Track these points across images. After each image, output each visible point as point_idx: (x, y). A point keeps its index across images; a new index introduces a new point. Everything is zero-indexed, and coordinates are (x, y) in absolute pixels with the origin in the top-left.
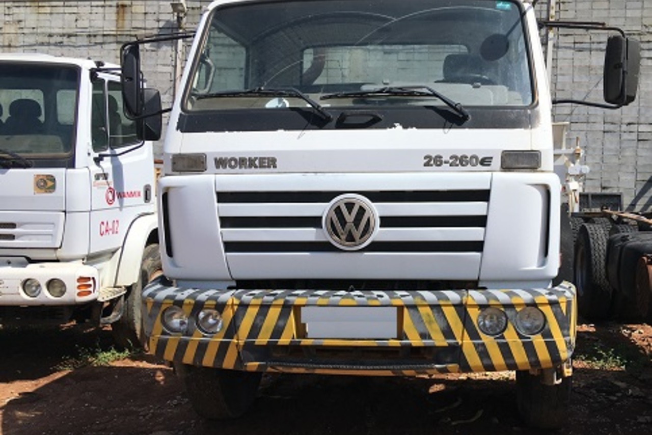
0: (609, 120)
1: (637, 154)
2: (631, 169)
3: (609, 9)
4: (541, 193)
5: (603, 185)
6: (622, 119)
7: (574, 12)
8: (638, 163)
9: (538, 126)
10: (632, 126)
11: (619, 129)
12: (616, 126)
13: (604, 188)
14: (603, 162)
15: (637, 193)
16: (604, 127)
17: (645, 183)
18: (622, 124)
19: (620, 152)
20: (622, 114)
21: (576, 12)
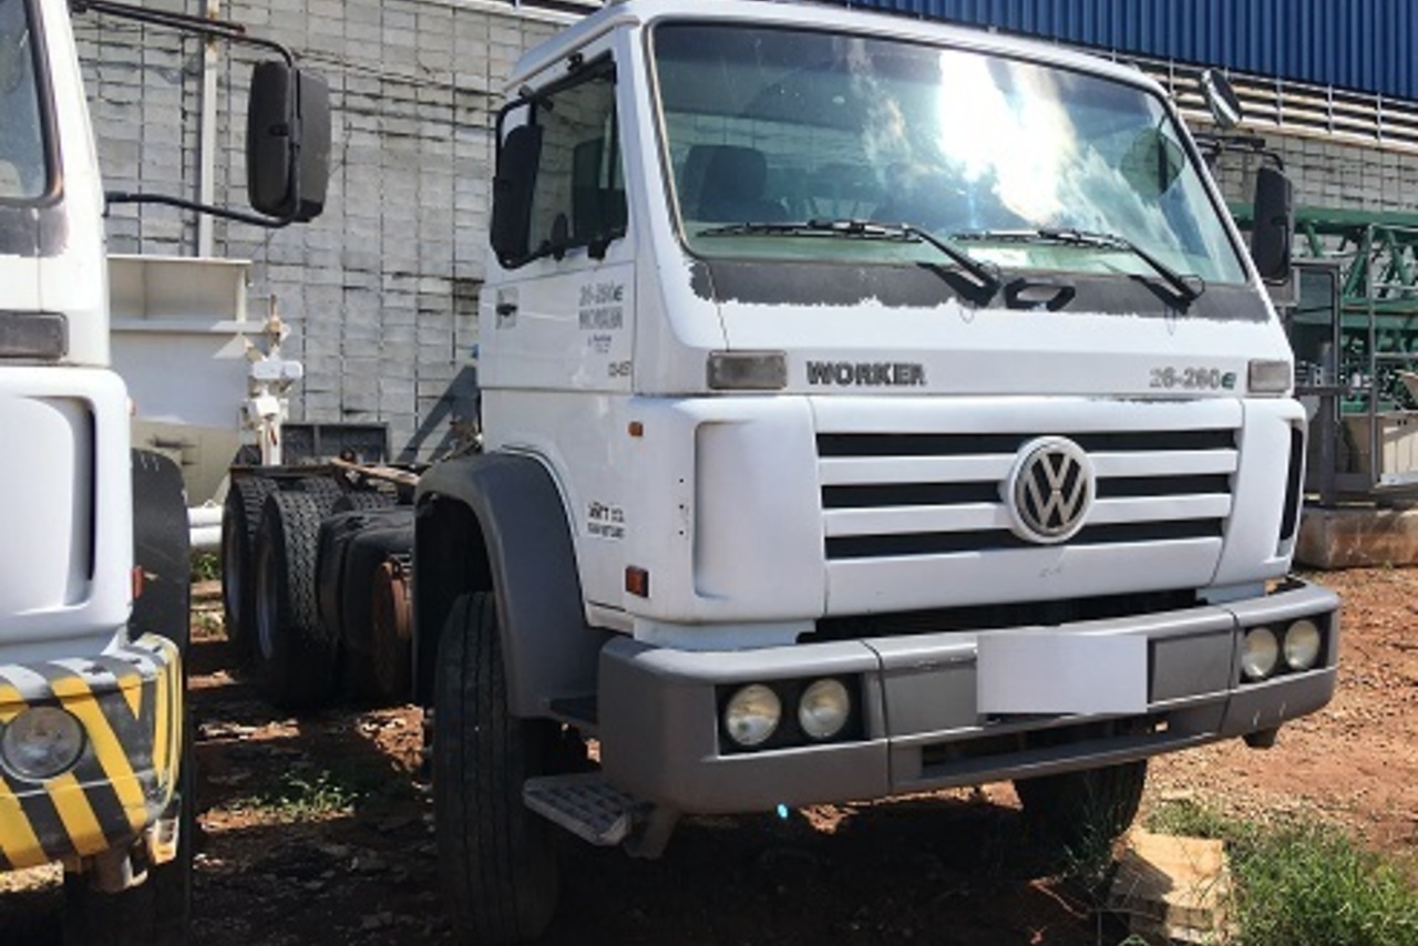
0: (354, 263)
1: (417, 341)
2: (406, 372)
3: (344, 20)
4: (69, 418)
5: (346, 406)
6: (382, 262)
7: (266, 12)
8: (421, 359)
9: (61, 252)
10: (405, 280)
11: (377, 284)
12: (372, 277)
13: (349, 412)
14: (342, 353)
15: (420, 422)
16: (344, 278)
17: (436, 402)
18: (382, 273)
19: (382, 336)
20: (382, 252)
21: (270, 12)
